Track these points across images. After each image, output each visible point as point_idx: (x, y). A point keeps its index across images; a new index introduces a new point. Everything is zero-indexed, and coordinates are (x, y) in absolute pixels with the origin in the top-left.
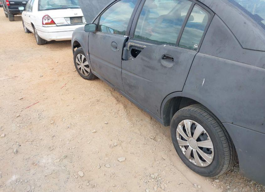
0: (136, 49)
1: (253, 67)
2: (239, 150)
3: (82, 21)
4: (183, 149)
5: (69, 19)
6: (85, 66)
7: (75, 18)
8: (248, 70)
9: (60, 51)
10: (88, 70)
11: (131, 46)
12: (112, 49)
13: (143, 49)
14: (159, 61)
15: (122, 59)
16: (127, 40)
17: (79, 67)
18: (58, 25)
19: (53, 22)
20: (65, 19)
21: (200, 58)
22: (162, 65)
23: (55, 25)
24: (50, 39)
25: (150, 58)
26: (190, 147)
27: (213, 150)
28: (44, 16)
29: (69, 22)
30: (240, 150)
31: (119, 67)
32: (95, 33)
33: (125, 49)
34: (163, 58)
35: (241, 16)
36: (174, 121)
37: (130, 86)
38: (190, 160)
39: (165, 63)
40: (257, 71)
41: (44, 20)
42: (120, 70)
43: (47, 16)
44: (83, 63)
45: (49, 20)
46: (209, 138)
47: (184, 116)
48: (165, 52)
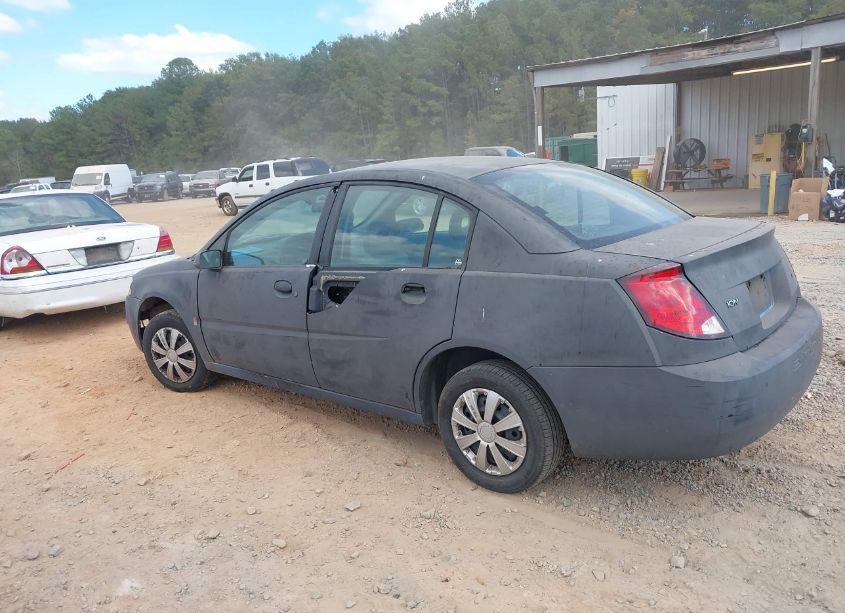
0: (340, 285)
1: (547, 276)
2: (560, 407)
3: (119, 255)
4: (470, 456)
5: (83, 252)
6: (180, 356)
7: (99, 250)
8: (543, 281)
9: (61, 342)
10: (191, 364)
11: (327, 282)
12: (280, 296)
13: (357, 282)
14: (398, 298)
15: (308, 310)
16: (315, 272)
17: (159, 363)
18: (50, 270)
19: (35, 265)
20: (72, 252)
21: (470, 278)
22: (404, 304)
23: (44, 272)
24: (28, 311)
25: (378, 295)
26: (482, 441)
27: (522, 429)
28: (8, 251)
29: (83, 261)
30: (562, 405)
31: (301, 330)
32: (219, 271)
33: (314, 289)
34: (404, 292)
35: (518, 211)
36: (444, 402)
37: (334, 364)
38: (487, 471)
39: (409, 299)
40: (554, 281)
41: (5, 261)
42: (304, 335)
43: (15, 251)
44: (176, 349)
45: (21, 259)
46: (511, 408)
47: (461, 386)
48: (407, 281)
